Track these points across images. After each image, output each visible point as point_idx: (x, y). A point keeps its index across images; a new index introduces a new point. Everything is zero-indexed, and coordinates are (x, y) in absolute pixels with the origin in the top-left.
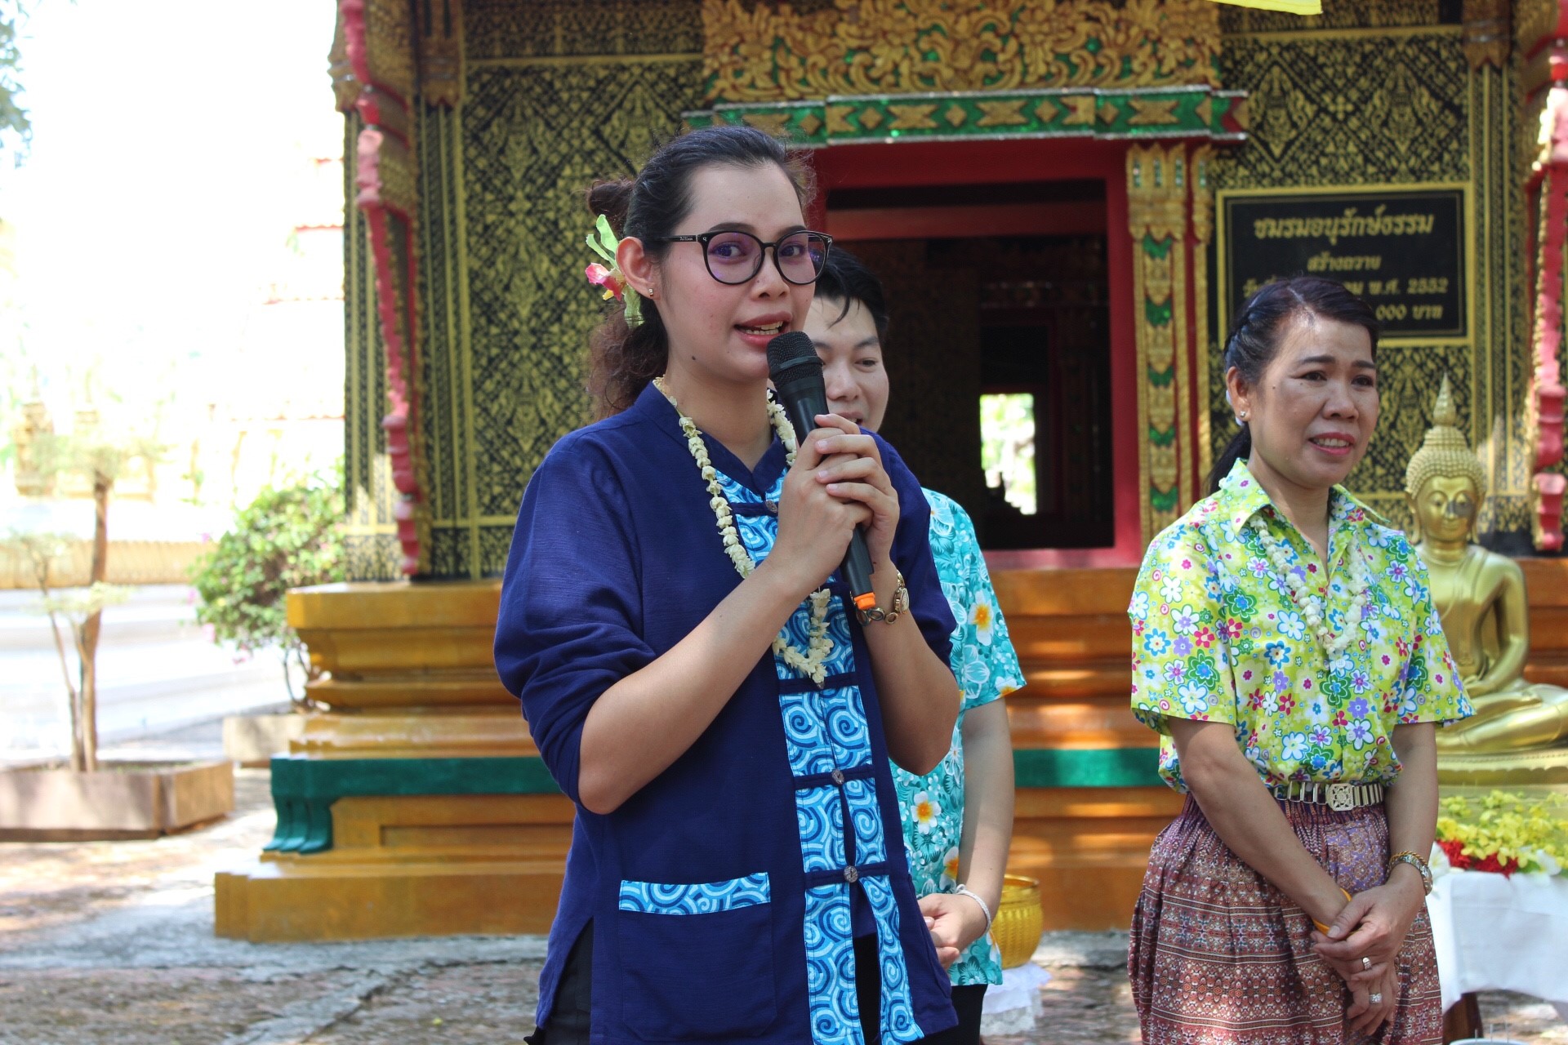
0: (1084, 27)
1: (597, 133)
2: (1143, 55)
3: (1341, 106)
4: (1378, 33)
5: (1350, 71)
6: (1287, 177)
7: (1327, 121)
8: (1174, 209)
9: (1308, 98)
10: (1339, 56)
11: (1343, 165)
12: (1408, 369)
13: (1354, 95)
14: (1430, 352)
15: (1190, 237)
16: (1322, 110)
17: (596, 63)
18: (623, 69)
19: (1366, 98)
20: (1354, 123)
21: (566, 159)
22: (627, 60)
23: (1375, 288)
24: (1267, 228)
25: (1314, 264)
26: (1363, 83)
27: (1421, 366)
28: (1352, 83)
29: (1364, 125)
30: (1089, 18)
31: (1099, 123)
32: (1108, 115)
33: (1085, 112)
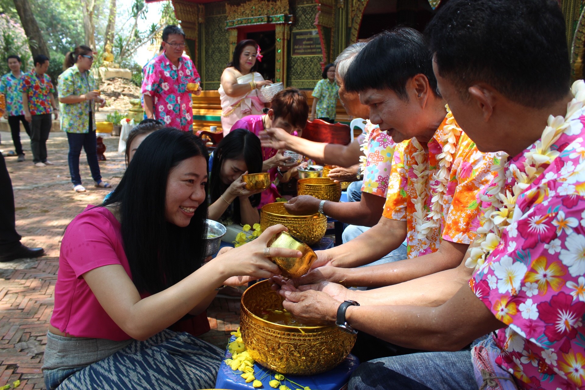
0: (271, 6)
1: (219, 26)
2: (279, 10)
3: (308, 17)
4: (314, 4)
5: (310, 11)
6: (301, 29)
7: (306, 19)
8: (281, 34)
9: (305, 16)
10: (309, 8)
11: (308, 26)
12: (316, 60)
13: (310, 15)
14: (319, 57)
15: (284, 39)
16: (306, 17)
17: (219, 16)
18: (222, 16)
19: (312, 15)
20: (310, 19)
21: (215, 30)
22: (222, 15)
23: (312, 46)
24: (298, 37)
25: (304, 43)
26: (312, 13)
27: (317, 59)
28: (310, 13)
29: (312, 20)
30: (272, 4)
31: (268, 21)
32: (270, 19)
33: (266, 19)
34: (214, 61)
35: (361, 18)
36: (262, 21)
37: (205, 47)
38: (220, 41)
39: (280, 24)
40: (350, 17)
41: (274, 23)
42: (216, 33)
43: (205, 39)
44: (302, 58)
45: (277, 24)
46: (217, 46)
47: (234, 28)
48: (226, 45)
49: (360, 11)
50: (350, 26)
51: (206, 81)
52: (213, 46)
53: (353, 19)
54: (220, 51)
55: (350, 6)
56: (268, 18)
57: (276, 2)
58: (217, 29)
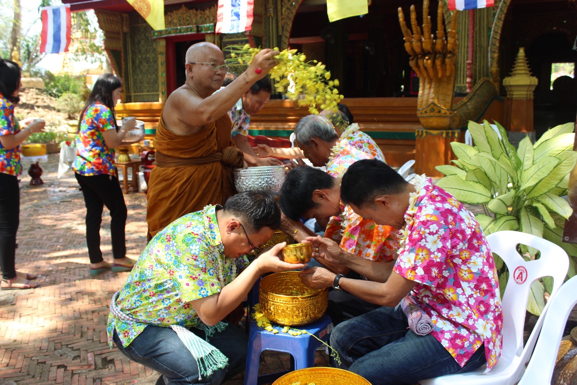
6: (231, 38)
11: (239, 35)
17: (144, 25)
21: (141, 40)
31: (198, 31)
32: (200, 29)
33: (195, 29)
34: (142, 72)
35: (291, 26)
36: (191, 31)
37: (132, 58)
38: (147, 51)
39: (210, 34)
40: (280, 25)
41: (203, 32)
42: (143, 42)
43: (131, 49)
44: (234, 67)
45: (207, 34)
46: (144, 56)
47: (162, 38)
48: (154, 55)
49: (290, 19)
50: (280, 34)
51: (135, 92)
52: (139, 56)
53: (283, 27)
54: (148, 62)
55: (279, 14)
56: (198, 27)
57: (204, 11)
58: (144, 39)
